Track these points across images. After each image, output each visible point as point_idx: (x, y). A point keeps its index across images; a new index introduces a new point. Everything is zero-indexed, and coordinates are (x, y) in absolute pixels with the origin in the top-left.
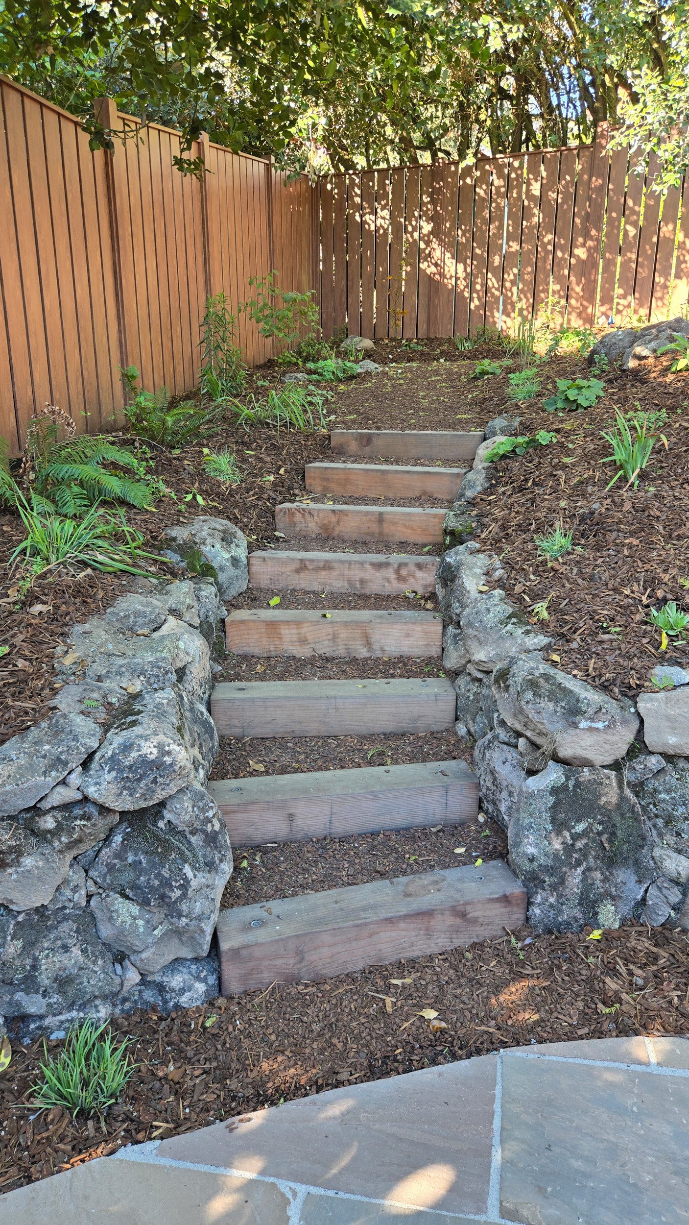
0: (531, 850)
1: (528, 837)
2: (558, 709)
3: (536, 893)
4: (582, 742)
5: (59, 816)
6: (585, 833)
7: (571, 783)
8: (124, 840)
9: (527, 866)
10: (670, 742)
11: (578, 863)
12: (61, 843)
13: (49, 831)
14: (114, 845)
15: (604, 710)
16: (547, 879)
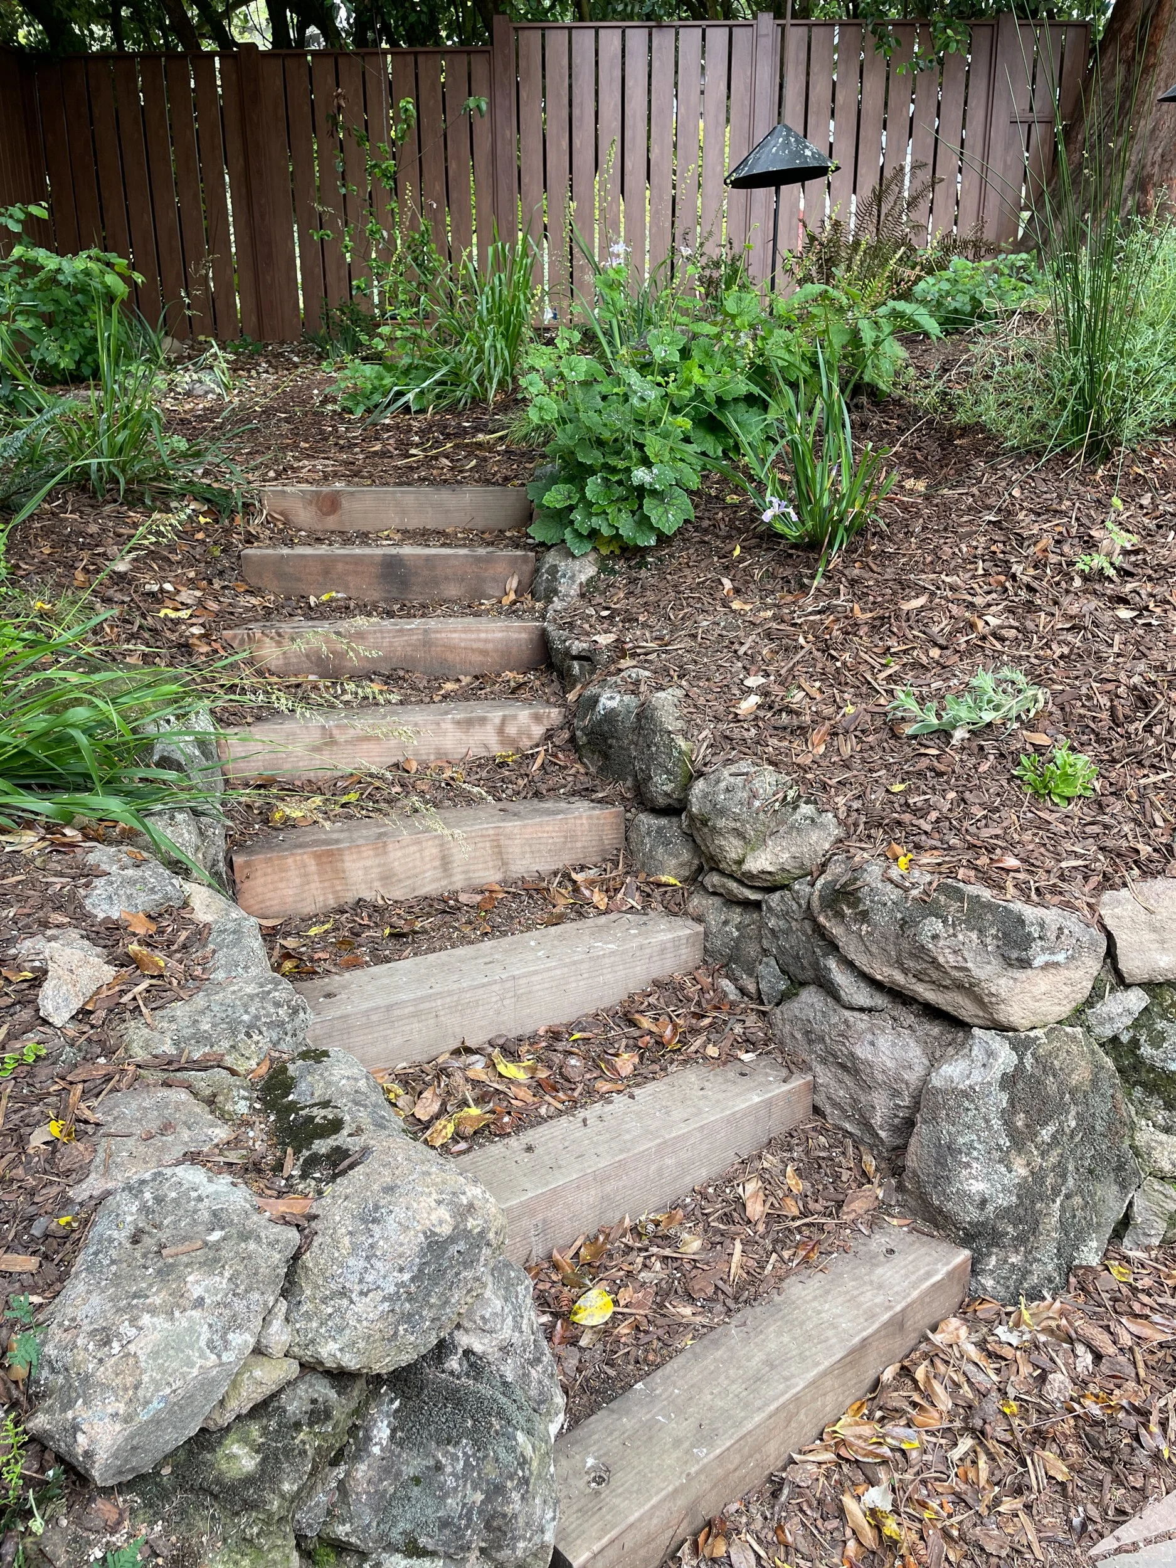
0: (977, 1187)
1: (968, 1165)
2: (988, 940)
3: (989, 1255)
4: (1034, 989)
5: (255, 1430)
6: (1055, 1140)
7: (1029, 1061)
8: (394, 1431)
9: (973, 1214)
10: (1162, 964)
11: (1056, 1192)
12: (283, 1496)
13: (249, 1480)
14: (376, 1450)
15: (1066, 931)
16: (1010, 1229)
